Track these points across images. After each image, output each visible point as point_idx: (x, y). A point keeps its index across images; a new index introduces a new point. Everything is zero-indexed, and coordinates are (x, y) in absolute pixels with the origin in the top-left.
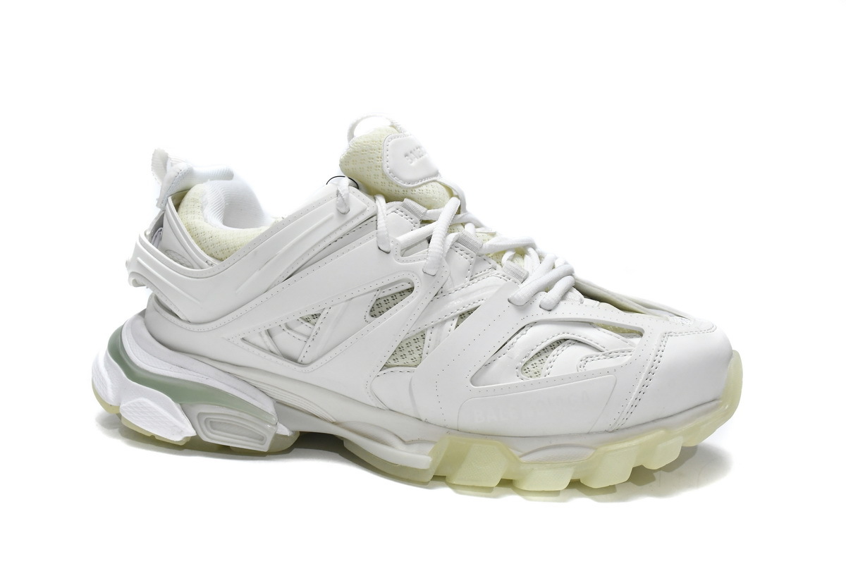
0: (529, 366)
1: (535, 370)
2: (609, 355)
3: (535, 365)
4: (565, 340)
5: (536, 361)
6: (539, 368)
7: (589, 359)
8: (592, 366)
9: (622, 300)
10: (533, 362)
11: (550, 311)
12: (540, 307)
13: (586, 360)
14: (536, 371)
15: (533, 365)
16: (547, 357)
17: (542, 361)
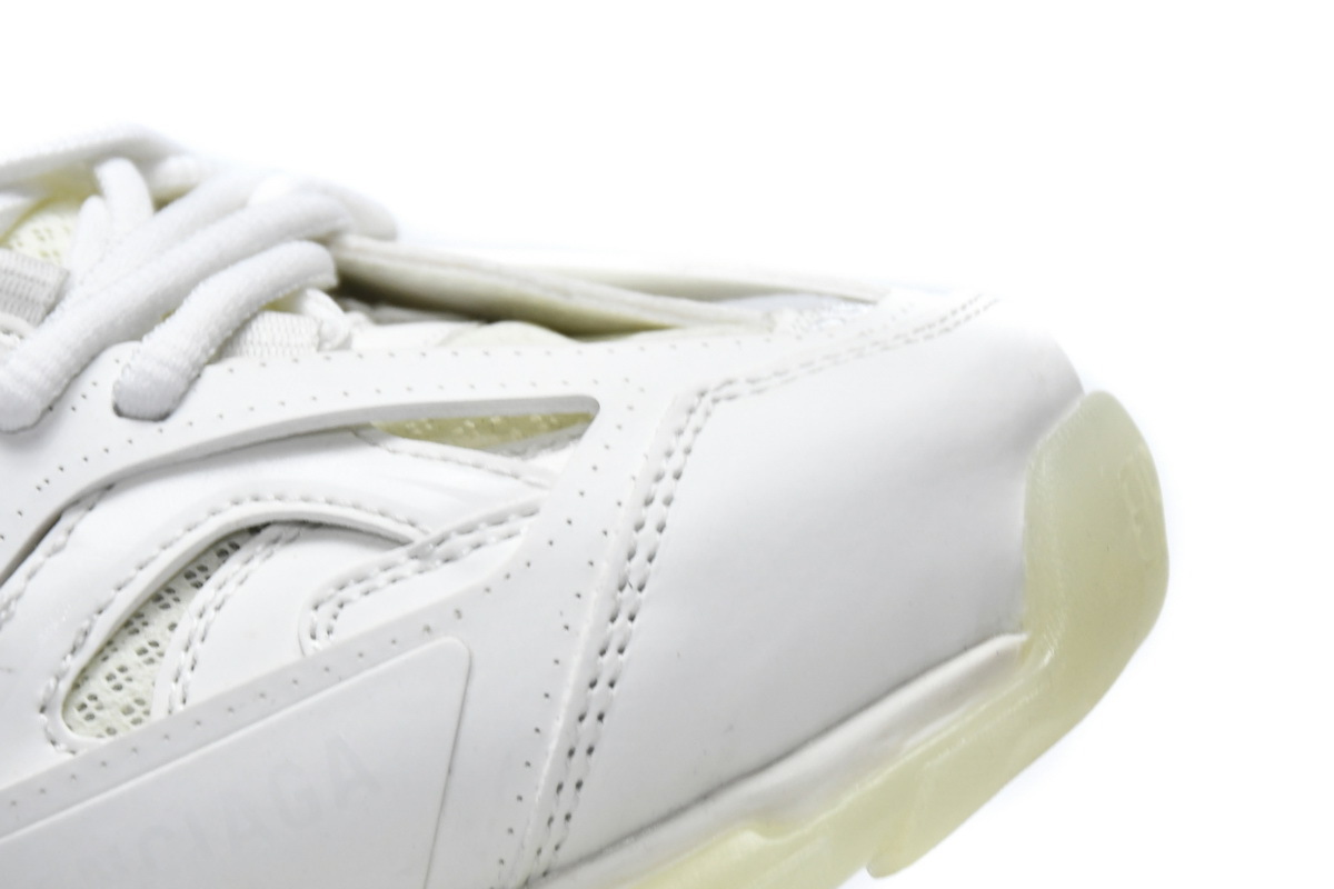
0: (99, 684)
1: (124, 698)
2: (434, 552)
3: (121, 678)
4: (255, 530)
5: (127, 654)
6: (138, 687)
7: (353, 591)
8: (364, 616)
9: (567, 294)
10: (111, 666)
11: (163, 417)
12: (118, 412)
13: (336, 597)
14: (129, 700)
15: (110, 678)
16: (173, 627)
17: (152, 651)
